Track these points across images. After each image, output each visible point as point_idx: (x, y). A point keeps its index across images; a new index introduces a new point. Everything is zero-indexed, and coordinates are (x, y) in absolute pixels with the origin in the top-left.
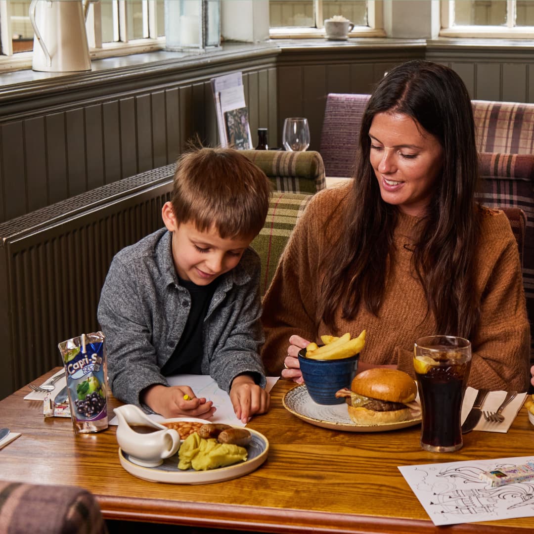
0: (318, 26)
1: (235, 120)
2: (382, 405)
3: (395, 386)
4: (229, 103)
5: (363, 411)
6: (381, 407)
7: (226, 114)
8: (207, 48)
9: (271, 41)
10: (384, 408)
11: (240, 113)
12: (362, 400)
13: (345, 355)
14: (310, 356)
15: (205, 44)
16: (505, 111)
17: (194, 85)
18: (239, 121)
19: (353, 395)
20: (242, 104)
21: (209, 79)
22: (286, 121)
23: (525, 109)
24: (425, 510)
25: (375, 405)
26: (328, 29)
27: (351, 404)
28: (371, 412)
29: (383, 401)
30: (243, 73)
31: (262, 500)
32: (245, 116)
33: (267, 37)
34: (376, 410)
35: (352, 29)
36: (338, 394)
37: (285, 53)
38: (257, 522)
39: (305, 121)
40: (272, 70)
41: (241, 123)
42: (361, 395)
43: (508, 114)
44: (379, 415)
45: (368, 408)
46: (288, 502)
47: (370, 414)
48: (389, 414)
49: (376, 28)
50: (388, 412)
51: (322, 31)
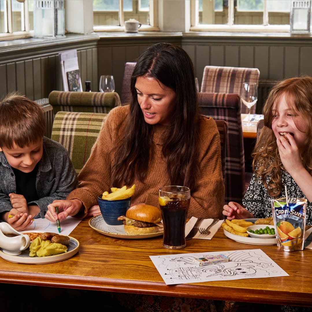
0: (121, 25)
1: (73, 77)
2: (143, 224)
3: (149, 214)
4: (69, 67)
5: (132, 228)
6: (142, 225)
7: (67, 74)
8: (57, 36)
9: (94, 33)
10: (143, 226)
11: (75, 73)
12: (132, 222)
13: (123, 197)
14: (105, 198)
15: (56, 34)
16: (226, 72)
17: (50, 57)
18: (75, 77)
19: (127, 219)
20: (77, 68)
21: (57, 54)
22: (101, 77)
23: (237, 71)
24: (162, 277)
25: (139, 224)
26: (126, 26)
27: (126, 224)
28: (136, 228)
29: (143, 222)
30: (78, 50)
31: (74, 272)
32: (78, 74)
33: (92, 31)
34: (139, 227)
35: (140, 27)
36: (119, 219)
37: (102, 40)
38: (70, 283)
39: (112, 77)
40: (95, 49)
41: (76, 78)
42: (131, 219)
43: (227, 74)
44: (141, 229)
45: (135, 226)
46: (88, 273)
47: (136, 229)
48: (146, 229)
49: (154, 26)
50: (146, 228)
51: (124, 28)
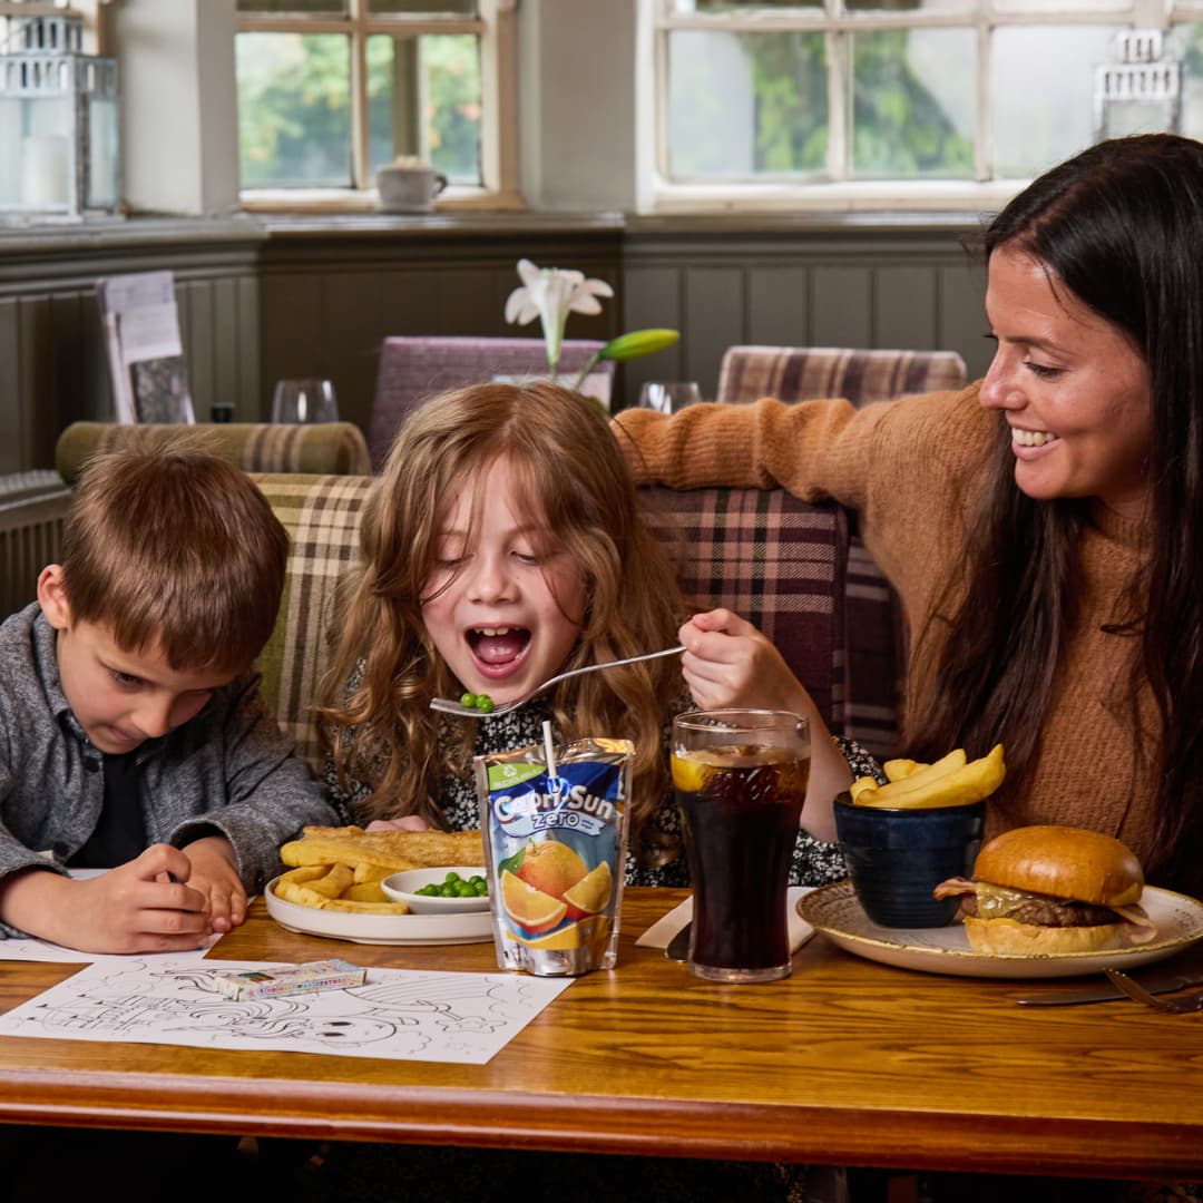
2: (1059, 911)
3: (1090, 862)
5: (1008, 928)
6: (1056, 916)
10: (1062, 918)
12: (1006, 902)
13: (958, 798)
14: (870, 801)
19: (979, 889)
25: (1040, 910)
27: (976, 911)
28: (1030, 928)
29: (1057, 899)
34: (1042, 924)
36: (941, 890)
42: (1003, 887)
44: (1051, 934)
45: (1023, 921)
47: (1027, 934)
48: (1076, 935)
50: (1073, 929)
